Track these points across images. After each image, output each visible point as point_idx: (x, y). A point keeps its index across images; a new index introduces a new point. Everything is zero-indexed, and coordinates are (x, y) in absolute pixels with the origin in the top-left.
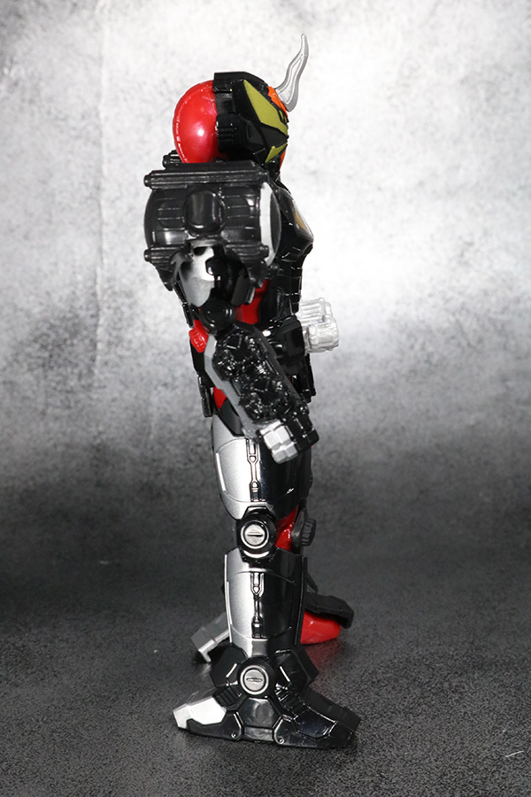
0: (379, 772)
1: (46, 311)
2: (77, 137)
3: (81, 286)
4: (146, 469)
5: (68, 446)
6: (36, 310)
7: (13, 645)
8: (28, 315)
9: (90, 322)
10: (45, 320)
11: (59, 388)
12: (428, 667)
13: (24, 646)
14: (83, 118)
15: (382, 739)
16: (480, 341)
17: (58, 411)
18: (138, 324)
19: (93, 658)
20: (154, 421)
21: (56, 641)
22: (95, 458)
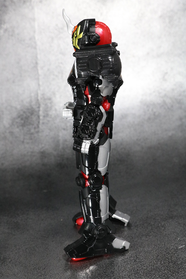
1: (22, 107)
2: (28, 47)
3: (33, 98)
5: (32, 152)
6: (19, 107)
8: (16, 108)
9: (37, 109)
10: (22, 110)
11: (28, 133)
12: (154, 219)
14: (30, 40)
15: (137, 245)
18: (54, 109)
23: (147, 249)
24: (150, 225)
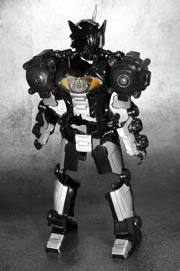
1: (13, 107)
2: (24, 45)
3: (25, 98)
4: (51, 163)
5: (22, 155)
6: (10, 107)
7: (11, 226)
8: (7, 109)
9: (29, 111)
10: (13, 111)
11: (19, 135)
12: (163, 229)
13: (14, 226)
14: (26, 38)
16: (168, 117)
17: (18, 143)
19: (40, 229)
21: (26, 224)
22: (32, 160)
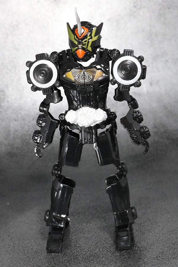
0: (76, 241)
15: (78, 231)
18: (6, 100)
20: (12, 132)
23: (87, 235)
24: (91, 214)
